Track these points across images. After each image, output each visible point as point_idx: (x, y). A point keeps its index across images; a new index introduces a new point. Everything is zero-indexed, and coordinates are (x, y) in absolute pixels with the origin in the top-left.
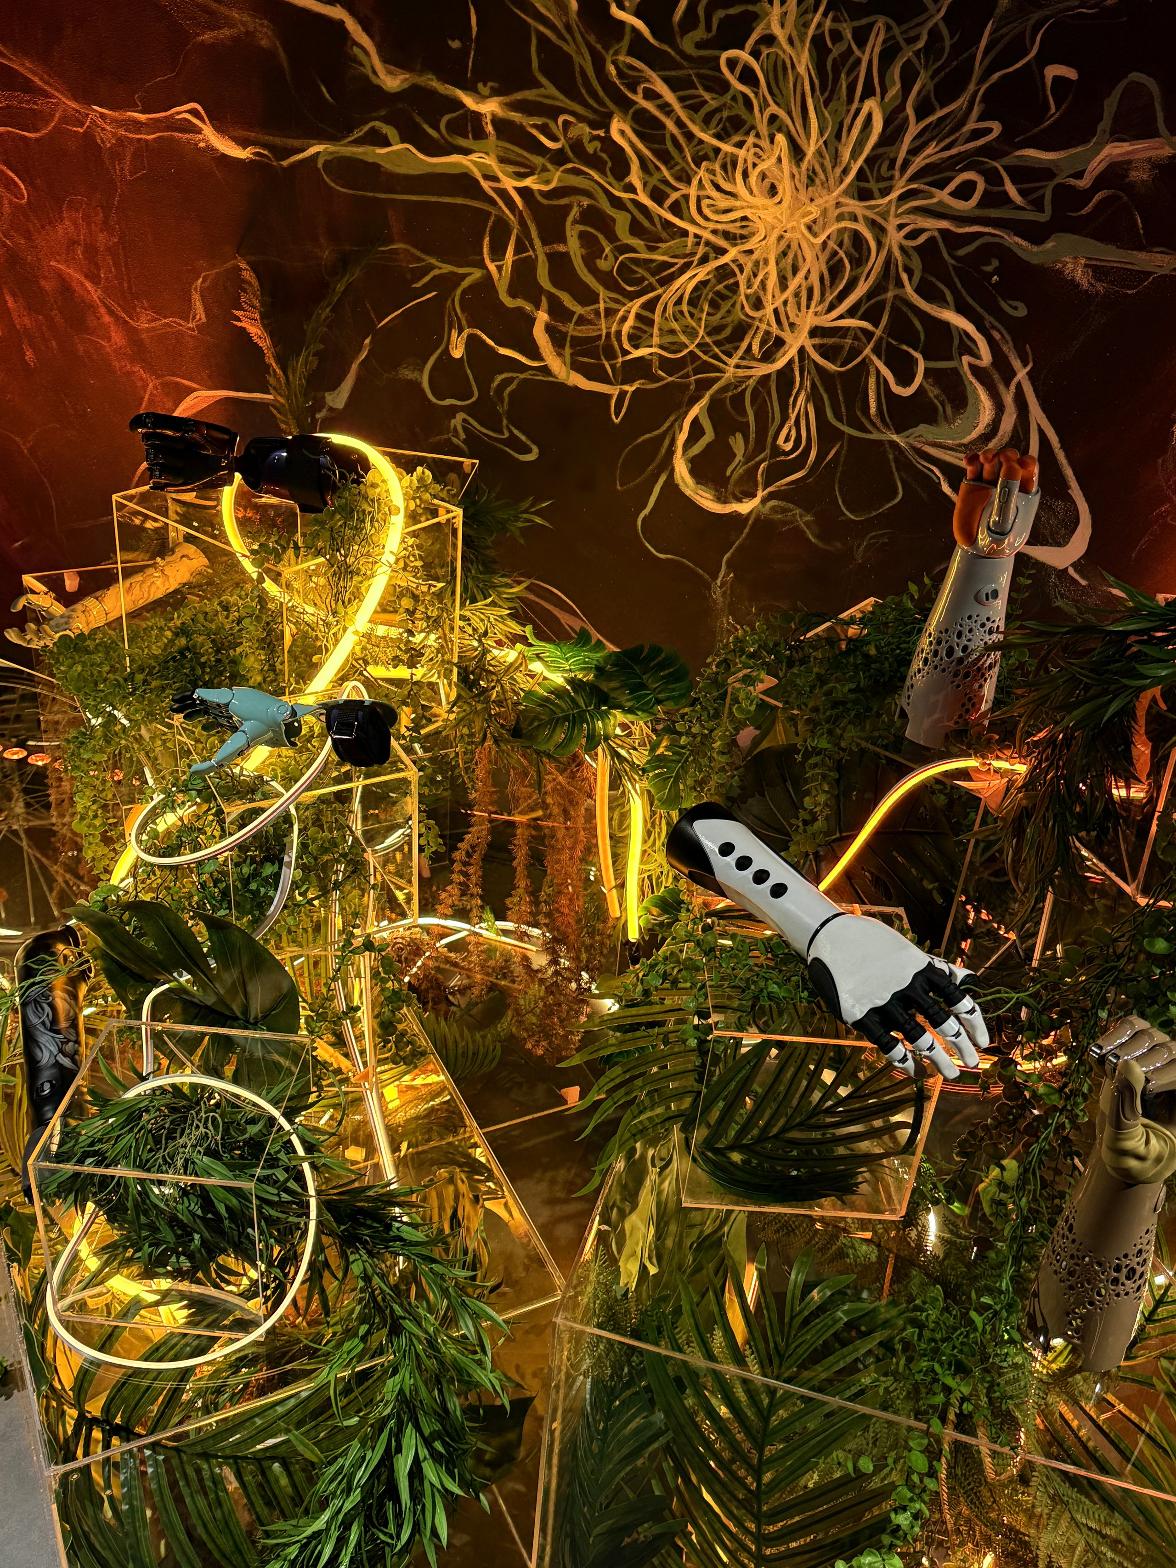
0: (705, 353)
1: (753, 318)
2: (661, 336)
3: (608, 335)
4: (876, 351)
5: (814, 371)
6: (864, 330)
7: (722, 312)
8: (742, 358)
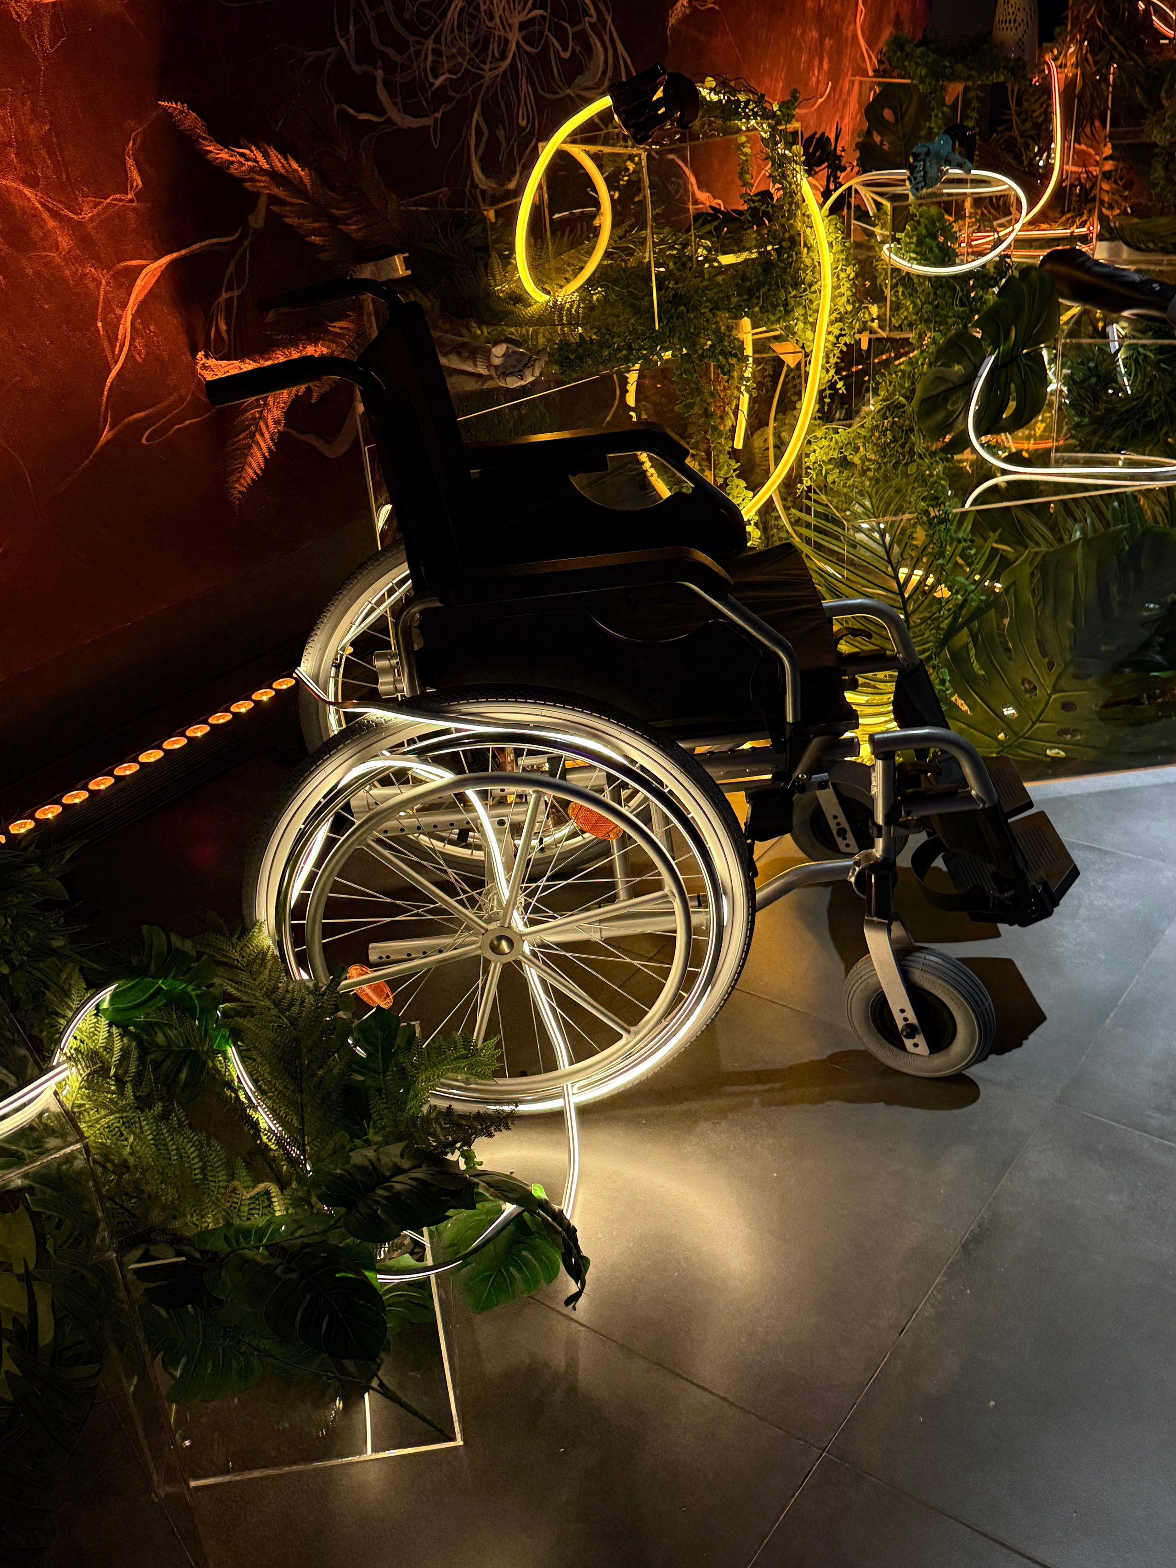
0: (472, 66)
1: (490, 28)
2: (448, 61)
3: (420, 73)
4: (550, 30)
5: (526, 57)
6: (541, 16)
7: (475, 31)
8: (491, 63)
